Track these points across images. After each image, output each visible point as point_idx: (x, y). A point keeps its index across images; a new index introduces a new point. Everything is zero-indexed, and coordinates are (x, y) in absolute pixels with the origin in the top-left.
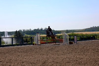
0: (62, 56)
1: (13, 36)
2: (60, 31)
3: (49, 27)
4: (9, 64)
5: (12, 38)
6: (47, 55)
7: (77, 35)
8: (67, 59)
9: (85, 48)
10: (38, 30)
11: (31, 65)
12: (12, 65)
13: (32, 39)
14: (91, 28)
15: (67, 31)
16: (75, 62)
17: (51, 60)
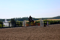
0: (40, 34)
1: (10, 22)
2: (38, 19)
3: (30, 16)
4: (7, 38)
5: (9, 23)
6: (31, 33)
7: (48, 21)
8: (43, 36)
9: (54, 29)
10: (25, 18)
11: (20, 39)
12: (9, 39)
13: (21, 24)
14: (57, 17)
15: (43, 19)
16: (47, 38)
17: (33, 36)
